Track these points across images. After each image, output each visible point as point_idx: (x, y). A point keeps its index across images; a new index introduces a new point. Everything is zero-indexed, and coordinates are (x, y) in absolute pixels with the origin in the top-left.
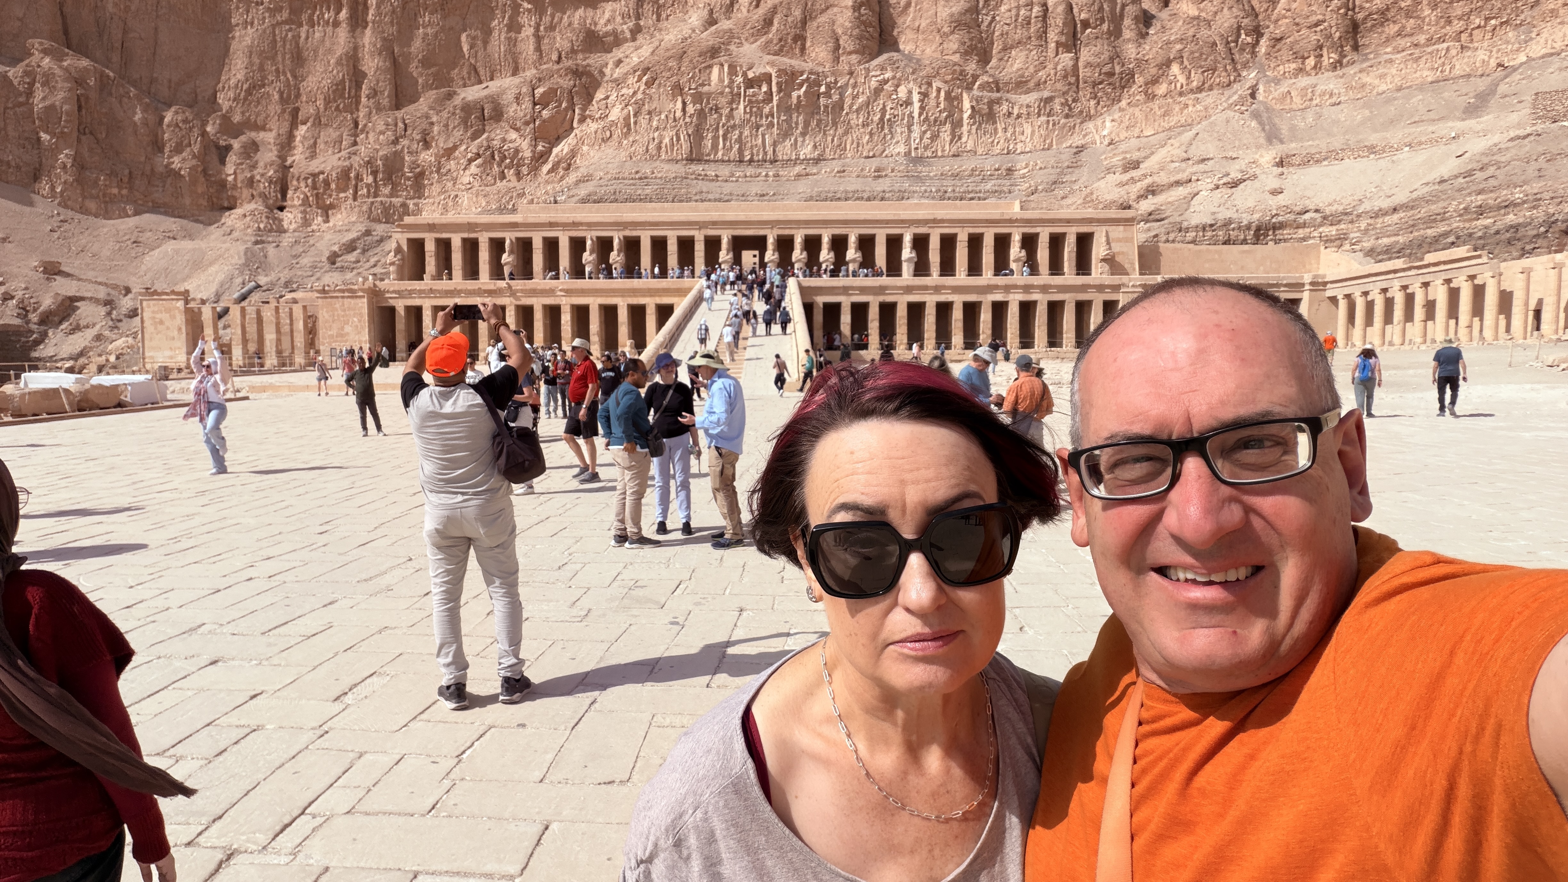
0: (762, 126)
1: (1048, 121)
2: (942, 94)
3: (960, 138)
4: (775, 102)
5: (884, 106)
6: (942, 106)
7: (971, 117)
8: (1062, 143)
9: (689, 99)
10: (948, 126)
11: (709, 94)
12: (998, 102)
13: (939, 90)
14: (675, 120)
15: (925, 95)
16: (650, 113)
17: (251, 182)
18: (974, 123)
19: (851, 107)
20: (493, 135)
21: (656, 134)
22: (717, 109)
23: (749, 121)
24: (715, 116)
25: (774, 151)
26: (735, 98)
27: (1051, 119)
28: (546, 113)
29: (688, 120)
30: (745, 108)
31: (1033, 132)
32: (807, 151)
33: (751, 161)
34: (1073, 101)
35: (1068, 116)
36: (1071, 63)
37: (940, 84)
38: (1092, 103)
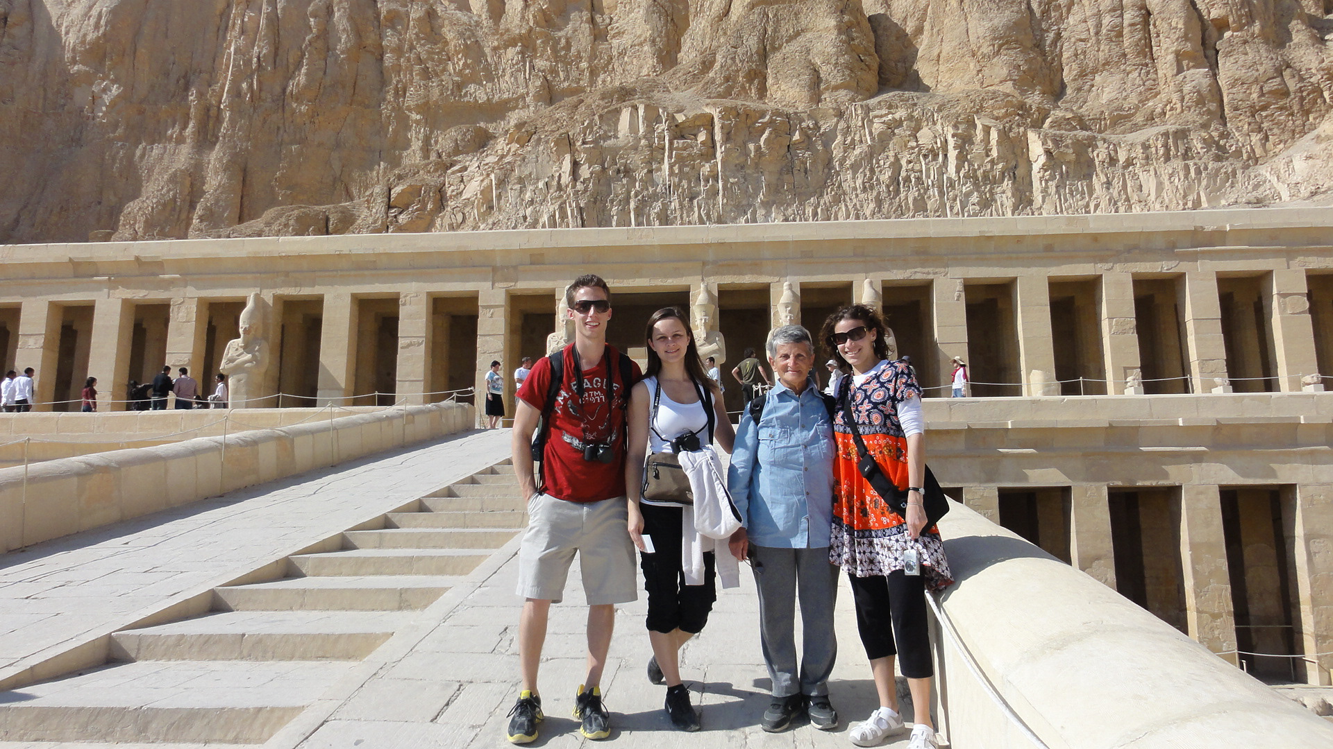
0: (698, 194)
1: (1187, 168)
2: (994, 135)
3: (1030, 202)
4: (719, 156)
5: (897, 160)
6: (994, 153)
7: (1044, 168)
8: (1217, 199)
9: (582, 157)
10: (1007, 184)
11: (614, 151)
12: (1091, 143)
13: (987, 130)
14: (559, 188)
15: (965, 141)
16: (521, 180)
18: (1052, 178)
19: (843, 159)
21: (529, 211)
22: (628, 172)
23: (678, 185)
24: (625, 181)
26: (655, 155)
27: (1191, 163)
28: (403, 218)
29: (579, 186)
30: (671, 167)
31: (1160, 187)
34: (1222, 136)
35: (1218, 158)
36: (1206, 82)
37: (988, 122)
38: (1255, 138)
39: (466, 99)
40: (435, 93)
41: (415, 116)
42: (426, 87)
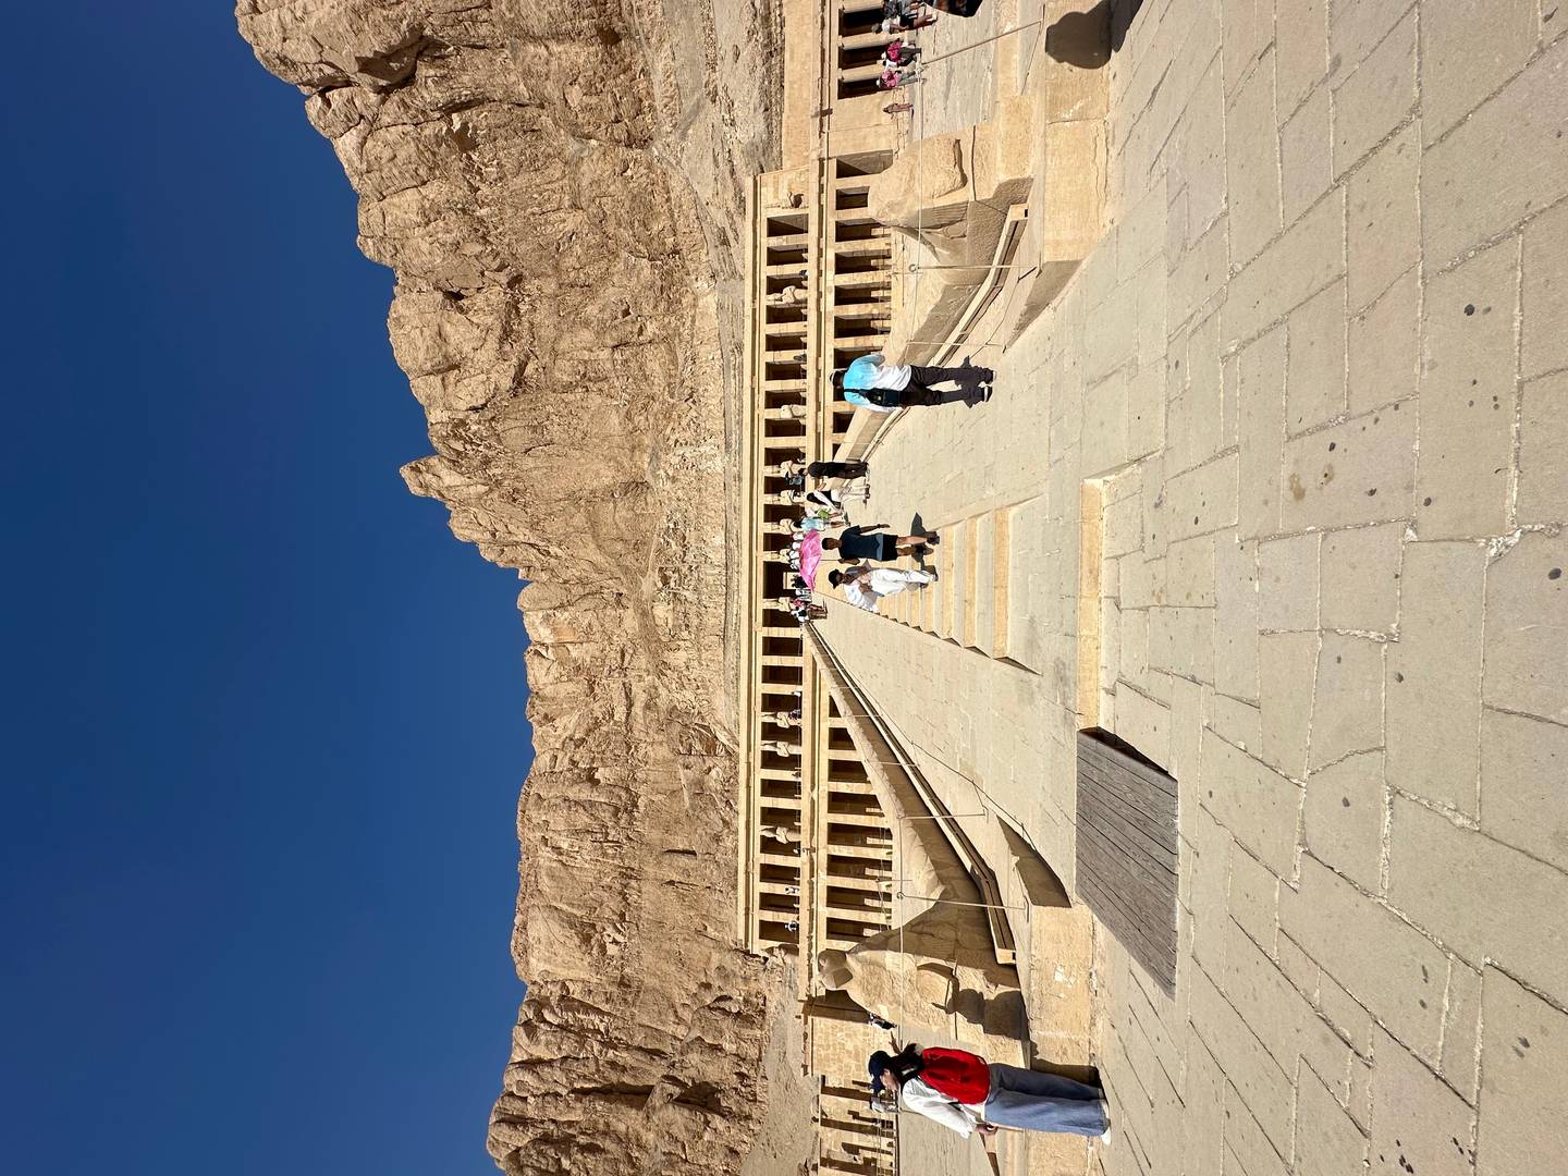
0: (699, 576)
5: (686, 475)
6: (685, 427)
7: (694, 402)
11: (674, 619)
15: (678, 442)
16: (687, 667)
17: (746, 979)
18: (699, 399)
19: (685, 503)
20: (713, 789)
22: (686, 613)
23: (695, 587)
24: (691, 614)
25: (719, 566)
26: (677, 598)
28: (698, 747)
29: (693, 637)
30: (684, 589)
32: (719, 540)
33: (726, 586)
34: (682, 317)
35: (693, 321)
36: (654, 322)
37: (669, 429)
38: (683, 301)
39: (624, 719)
40: (620, 738)
41: (632, 750)
42: (616, 742)
